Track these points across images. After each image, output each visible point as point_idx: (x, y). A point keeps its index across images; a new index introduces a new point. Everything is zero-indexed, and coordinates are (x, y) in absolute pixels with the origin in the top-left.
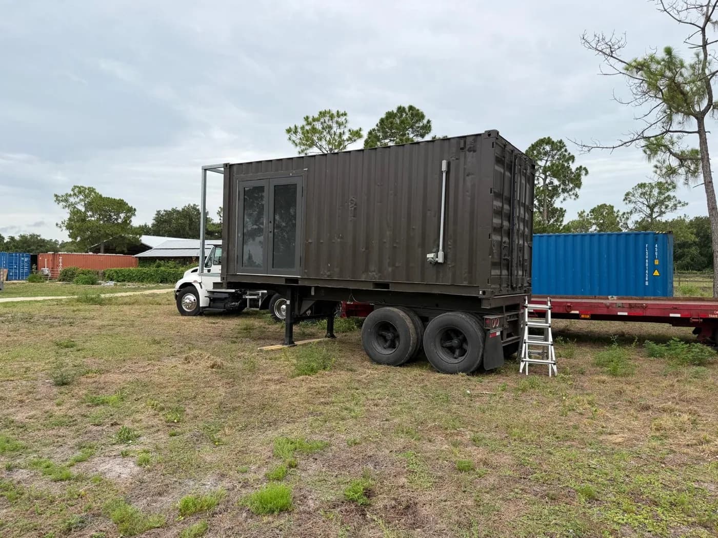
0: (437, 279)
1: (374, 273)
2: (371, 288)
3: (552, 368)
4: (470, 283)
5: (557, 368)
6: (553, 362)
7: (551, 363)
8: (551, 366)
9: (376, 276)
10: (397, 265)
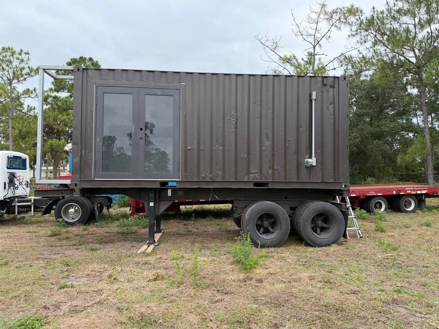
0: (310, 178)
1: (257, 175)
2: (252, 187)
3: (358, 232)
4: (335, 180)
5: (361, 231)
6: (359, 228)
7: (357, 229)
8: (358, 231)
9: (258, 177)
10: (275, 168)
